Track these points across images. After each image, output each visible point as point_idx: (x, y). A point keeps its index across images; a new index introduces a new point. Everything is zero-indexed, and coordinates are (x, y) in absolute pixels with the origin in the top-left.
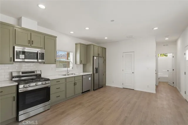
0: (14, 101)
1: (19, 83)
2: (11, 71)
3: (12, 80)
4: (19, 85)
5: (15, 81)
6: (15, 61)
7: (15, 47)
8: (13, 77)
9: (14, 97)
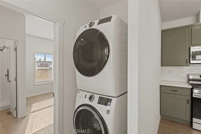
0: (188, 104)
1: (194, 87)
2: (188, 73)
3: (189, 83)
4: (193, 89)
5: (191, 84)
6: (191, 63)
7: (191, 48)
8: (190, 80)
9: (188, 100)
